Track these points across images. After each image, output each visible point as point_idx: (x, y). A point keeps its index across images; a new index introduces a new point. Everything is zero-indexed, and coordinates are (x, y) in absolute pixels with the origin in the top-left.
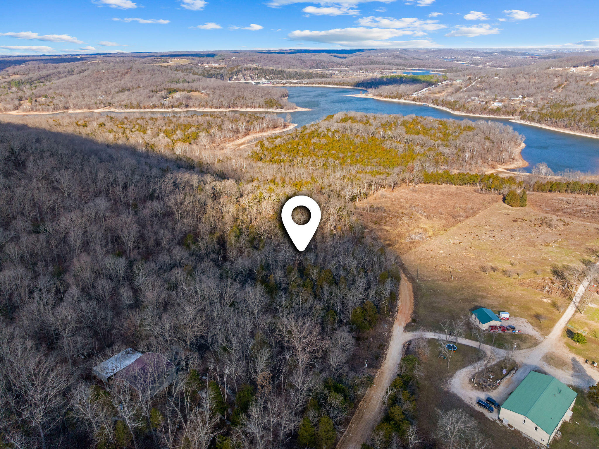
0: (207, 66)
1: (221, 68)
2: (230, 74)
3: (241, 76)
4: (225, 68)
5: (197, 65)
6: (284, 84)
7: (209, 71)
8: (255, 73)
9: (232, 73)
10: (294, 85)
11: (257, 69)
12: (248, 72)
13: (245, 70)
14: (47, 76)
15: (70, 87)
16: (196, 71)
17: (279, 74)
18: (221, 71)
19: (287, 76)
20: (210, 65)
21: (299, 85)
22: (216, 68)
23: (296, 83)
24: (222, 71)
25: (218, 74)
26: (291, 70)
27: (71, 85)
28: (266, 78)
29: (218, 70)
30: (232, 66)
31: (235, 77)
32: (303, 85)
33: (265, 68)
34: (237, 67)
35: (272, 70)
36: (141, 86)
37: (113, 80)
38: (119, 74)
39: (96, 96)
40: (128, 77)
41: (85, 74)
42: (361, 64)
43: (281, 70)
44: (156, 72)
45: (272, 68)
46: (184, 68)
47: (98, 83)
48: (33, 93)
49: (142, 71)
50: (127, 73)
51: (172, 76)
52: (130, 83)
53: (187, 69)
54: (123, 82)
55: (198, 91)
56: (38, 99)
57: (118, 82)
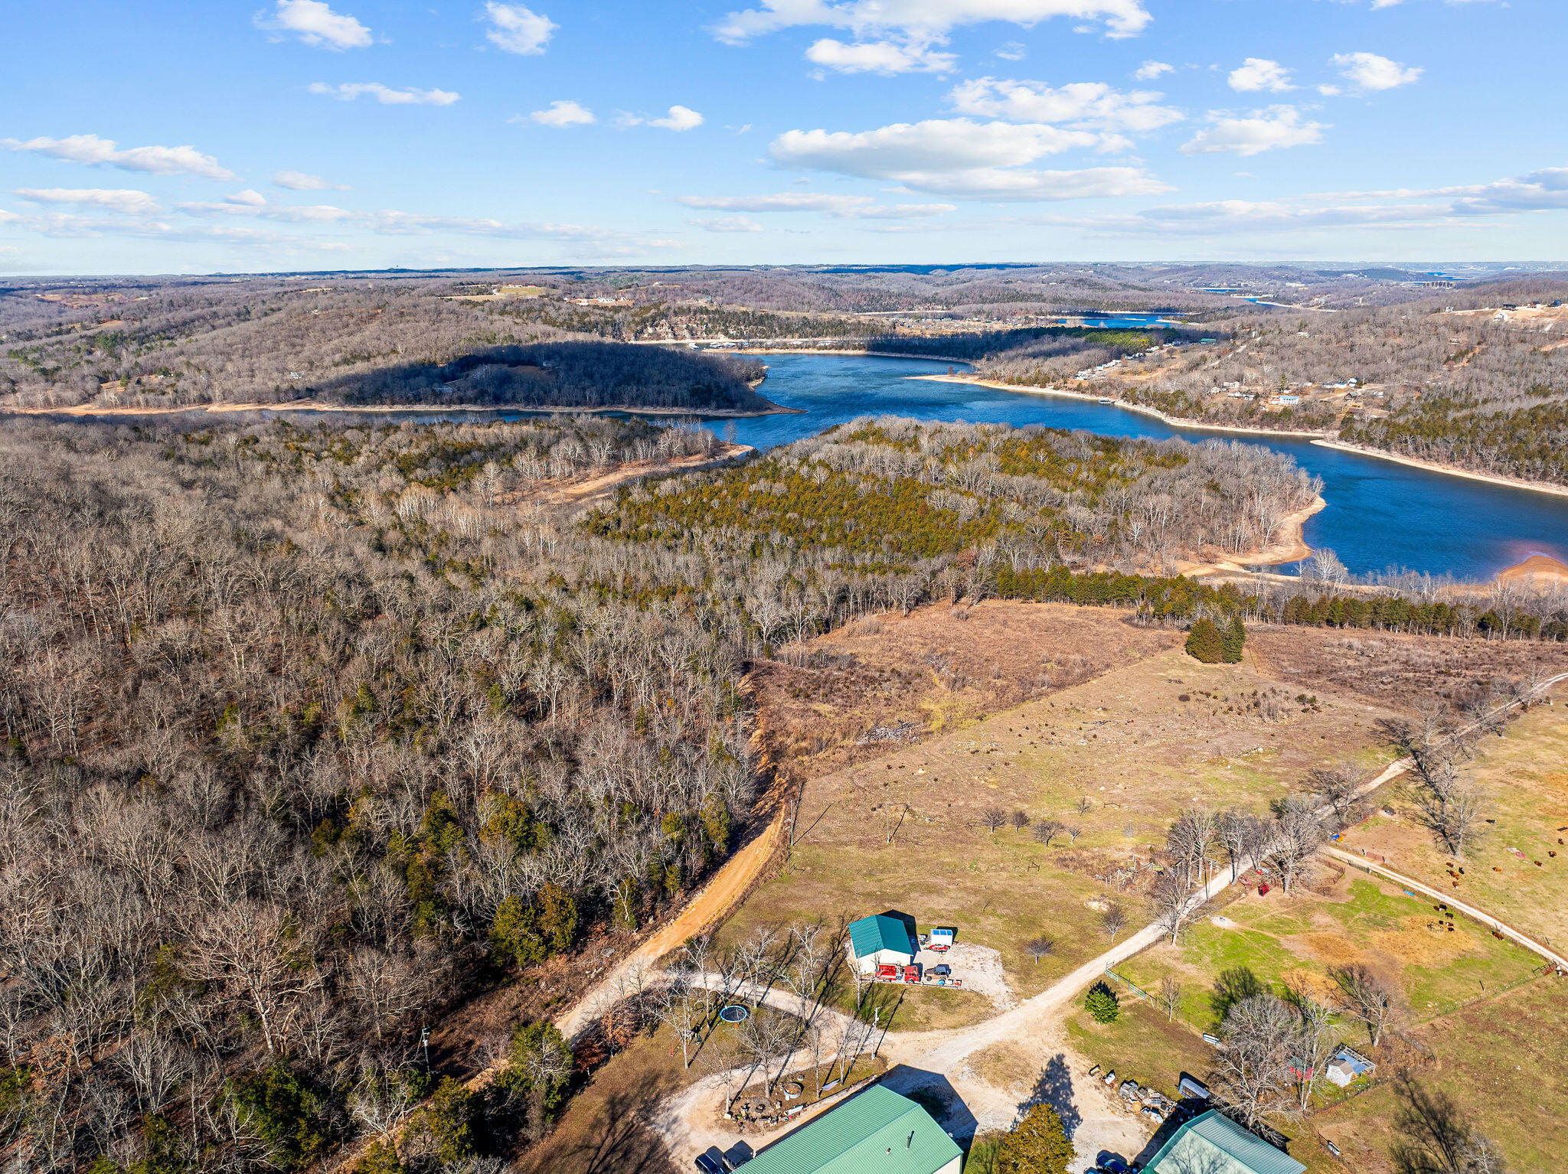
0: (584, 302)
1: (616, 309)
2: (637, 324)
3: (666, 328)
4: (628, 308)
5: (559, 300)
6: (767, 348)
7: (586, 314)
8: (702, 320)
9: (644, 321)
10: (792, 351)
11: (707, 312)
12: (684, 318)
13: (676, 314)
14: (184, 324)
15: (228, 349)
16: (553, 314)
17: (761, 323)
18: (616, 317)
19: (780, 328)
20: (592, 302)
21: (806, 350)
22: (605, 308)
23: (797, 347)
24: (618, 317)
25: (607, 323)
26: (788, 314)
27: (231, 346)
28: (727, 334)
29: (608, 314)
30: (647, 304)
31: (650, 330)
32: (816, 351)
33: (727, 308)
34: (656, 306)
35: (744, 313)
36: (400, 349)
37: (334, 334)
38: (351, 321)
39: (284, 371)
40: (373, 327)
41: (273, 318)
42: (984, 301)
43: (767, 315)
44: (444, 316)
45: (744, 309)
46: (523, 307)
47: (298, 341)
48: (137, 364)
49: (410, 314)
50: (373, 317)
51: (483, 325)
52: (375, 342)
53: (530, 310)
54: (357, 338)
55: (534, 364)
56: (145, 379)
57: (346, 339)
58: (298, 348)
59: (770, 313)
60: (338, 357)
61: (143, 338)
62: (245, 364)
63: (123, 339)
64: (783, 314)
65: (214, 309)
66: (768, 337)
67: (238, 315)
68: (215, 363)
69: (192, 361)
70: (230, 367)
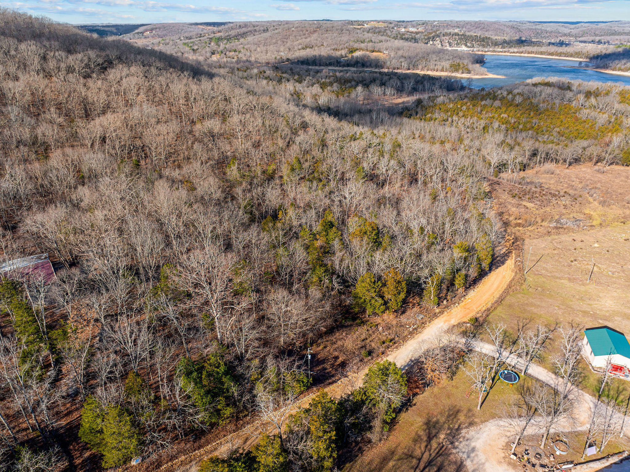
0: (403, 30)
1: (417, 33)
2: (426, 39)
3: (438, 42)
4: (422, 33)
5: (393, 28)
6: (485, 52)
7: (404, 34)
8: (455, 39)
9: (429, 38)
10: (498, 54)
11: (458, 35)
12: (447, 38)
13: (444, 35)
14: (244, 34)
15: (259, 43)
16: (389, 34)
17: (483, 41)
18: (416, 36)
19: (492, 44)
20: (406, 30)
21: (504, 54)
22: (412, 32)
23: (500, 52)
24: (417, 36)
25: (412, 38)
26: (496, 37)
27: (260, 41)
28: (466, 45)
29: (413, 35)
30: (431, 31)
31: (431, 42)
32: (509, 54)
33: (468, 34)
34: (435, 32)
35: (475, 36)
36: (325, 45)
37: (300, 38)
38: (307, 33)
39: (278, 51)
40: (315, 35)
41: (276, 31)
42: (596, 35)
43: (486, 37)
44: (344, 31)
45: (476, 34)
46: (377, 30)
47: (285, 40)
48: (225, 48)
49: (330, 31)
50: (315, 31)
51: (360, 36)
52: (315, 41)
53: (379, 32)
54: (308, 40)
55: (380, 52)
56: (228, 53)
57: (304, 40)
58: (285, 43)
59: (488, 36)
60: (300, 47)
61: (228, 39)
62: (265, 48)
63: (222, 39)
64: (494, 38)
65: (255, 28)
66: (487, 47)
67: (264, 31)
68: (253, 47)
69: (245, 47)
70: (258, 49)
